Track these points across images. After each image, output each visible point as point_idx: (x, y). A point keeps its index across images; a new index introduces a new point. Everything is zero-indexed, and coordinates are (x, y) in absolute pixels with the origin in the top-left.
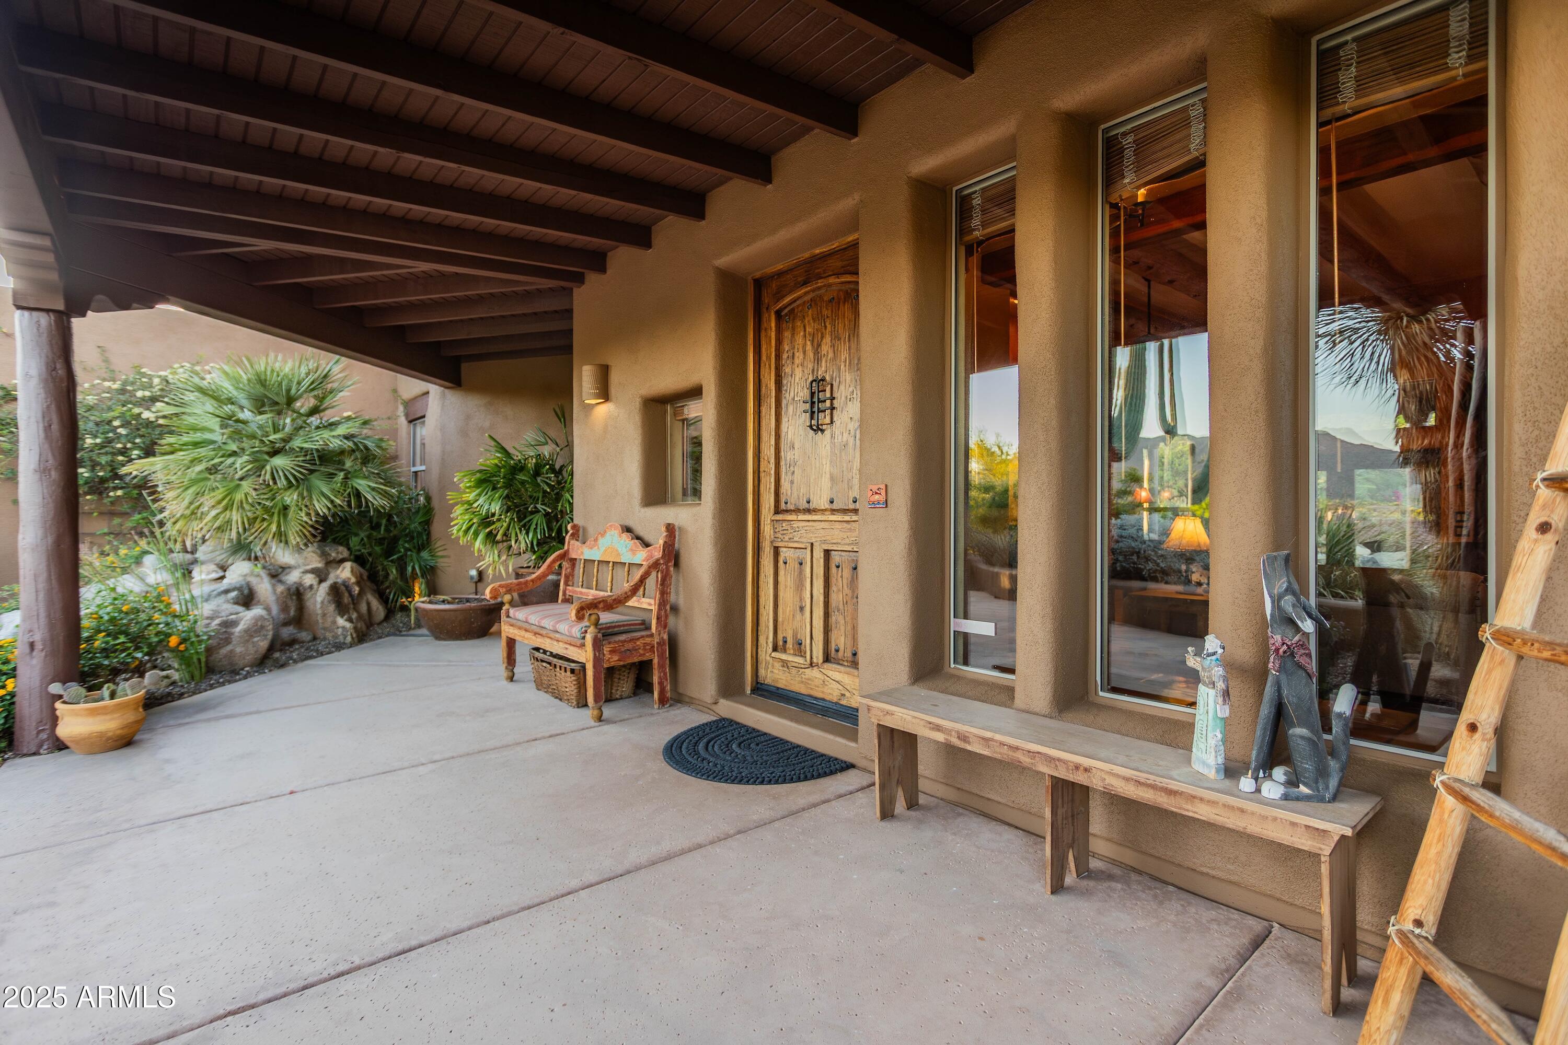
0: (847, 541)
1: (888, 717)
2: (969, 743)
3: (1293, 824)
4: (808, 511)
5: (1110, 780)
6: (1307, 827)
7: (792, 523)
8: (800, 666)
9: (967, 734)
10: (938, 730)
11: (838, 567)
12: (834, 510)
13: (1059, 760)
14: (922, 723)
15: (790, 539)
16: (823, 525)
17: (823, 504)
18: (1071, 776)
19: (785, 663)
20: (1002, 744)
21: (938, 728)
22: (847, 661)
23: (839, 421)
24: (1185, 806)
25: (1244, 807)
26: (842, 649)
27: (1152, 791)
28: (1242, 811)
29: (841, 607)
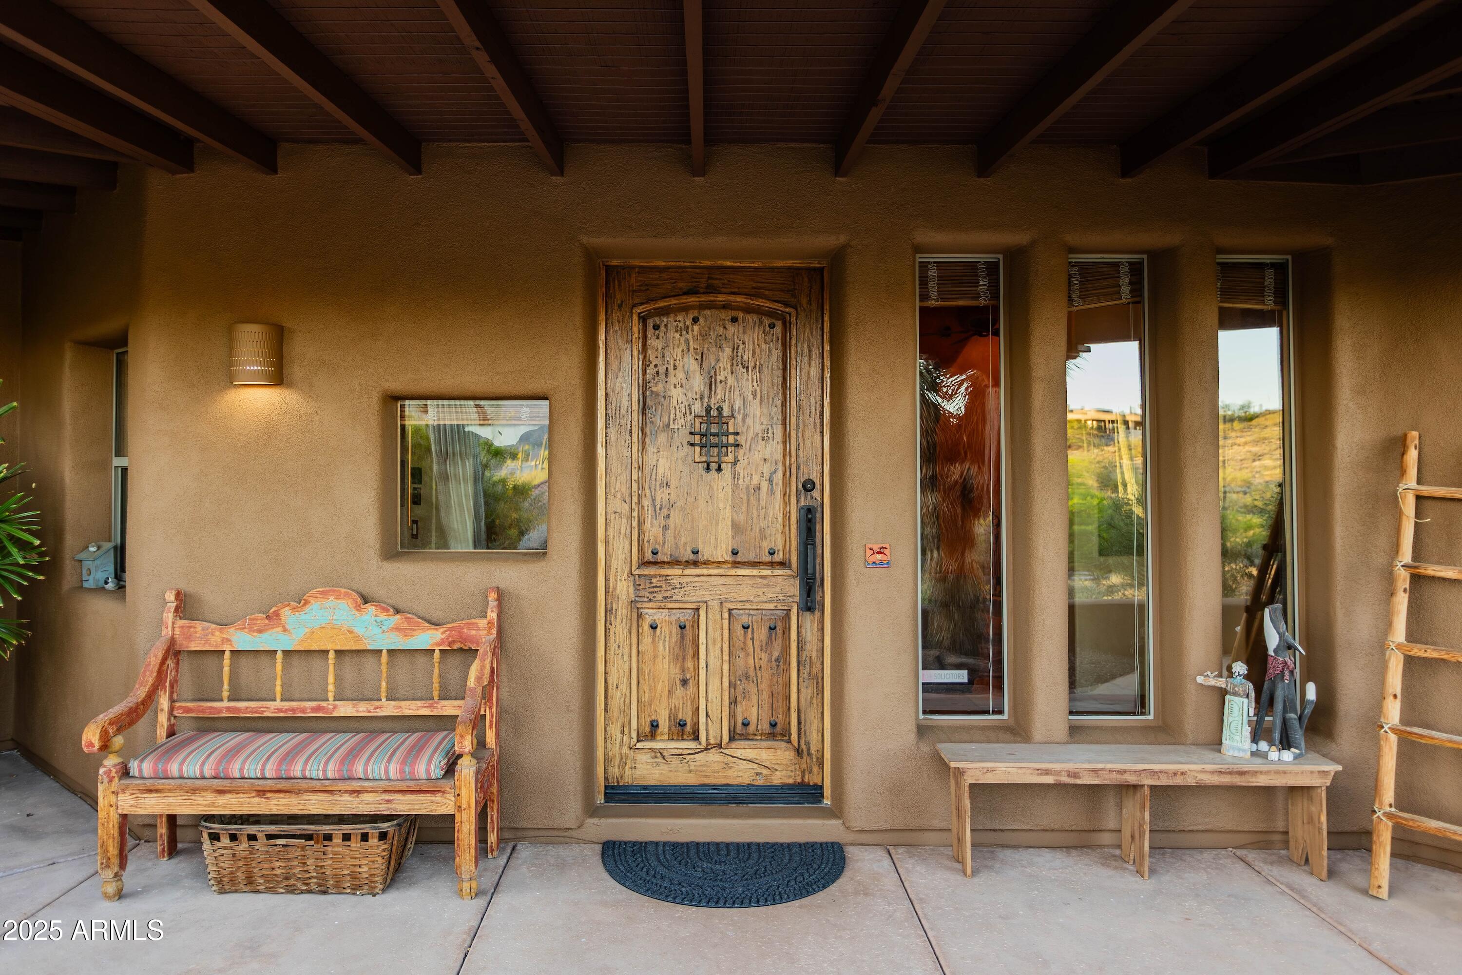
0: (764, 598)
1: (989, 775)
2: (1079, 778)
3: (1312, 772)
4: (696, 564)
5: (1201, 776)
6: (1319, 772)
7: (670, 578)
8: (685, 752)
9: (1077, 771)
10: (1047, 774)
11: (746, 628)
12: (739, 563)
13: (1161, 772)
14: (1029, 771)
15: (665, 598)
16: (722, 580)
17: (722, 553)
18: (1171, 781)
19: (659, 753)
20: (1111, 771)
21: (1047, 772)
22: (761, 734)
23: (746, 461)
24: (1251, 780)
25: (1285, 769)
26: (753, 720)
27: (1229, 776)
28: (1285, 772)
29: (752, 673)
